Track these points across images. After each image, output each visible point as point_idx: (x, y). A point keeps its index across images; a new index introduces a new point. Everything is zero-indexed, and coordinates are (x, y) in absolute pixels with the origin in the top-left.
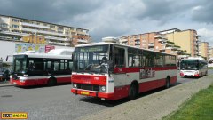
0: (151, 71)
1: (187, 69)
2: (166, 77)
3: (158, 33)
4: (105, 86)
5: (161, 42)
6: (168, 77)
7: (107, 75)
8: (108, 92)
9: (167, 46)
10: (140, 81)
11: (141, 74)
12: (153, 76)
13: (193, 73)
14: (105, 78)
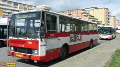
0: (79, 36)
1: (103, 34)
2: (90, 40)
3: (84, 10)
4: (37, 49)
5: (85, 16)
6: (92, 40)
7: (39, 39)
8: (39, 55)
9: (89, 18)
10: (70, 44)
11: (71, 38)
12: (81, 39)
13: (108, 36)
14: (37, 42)
